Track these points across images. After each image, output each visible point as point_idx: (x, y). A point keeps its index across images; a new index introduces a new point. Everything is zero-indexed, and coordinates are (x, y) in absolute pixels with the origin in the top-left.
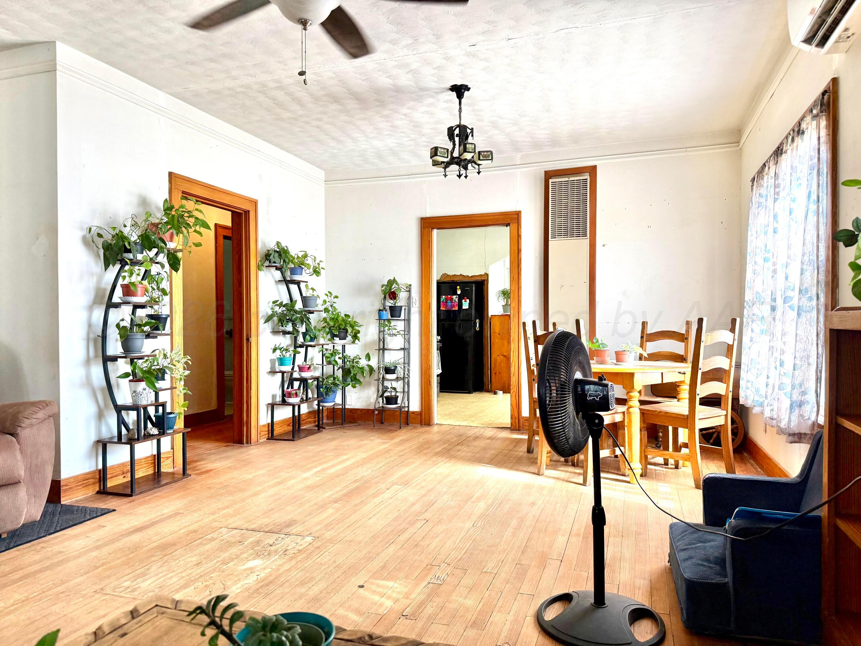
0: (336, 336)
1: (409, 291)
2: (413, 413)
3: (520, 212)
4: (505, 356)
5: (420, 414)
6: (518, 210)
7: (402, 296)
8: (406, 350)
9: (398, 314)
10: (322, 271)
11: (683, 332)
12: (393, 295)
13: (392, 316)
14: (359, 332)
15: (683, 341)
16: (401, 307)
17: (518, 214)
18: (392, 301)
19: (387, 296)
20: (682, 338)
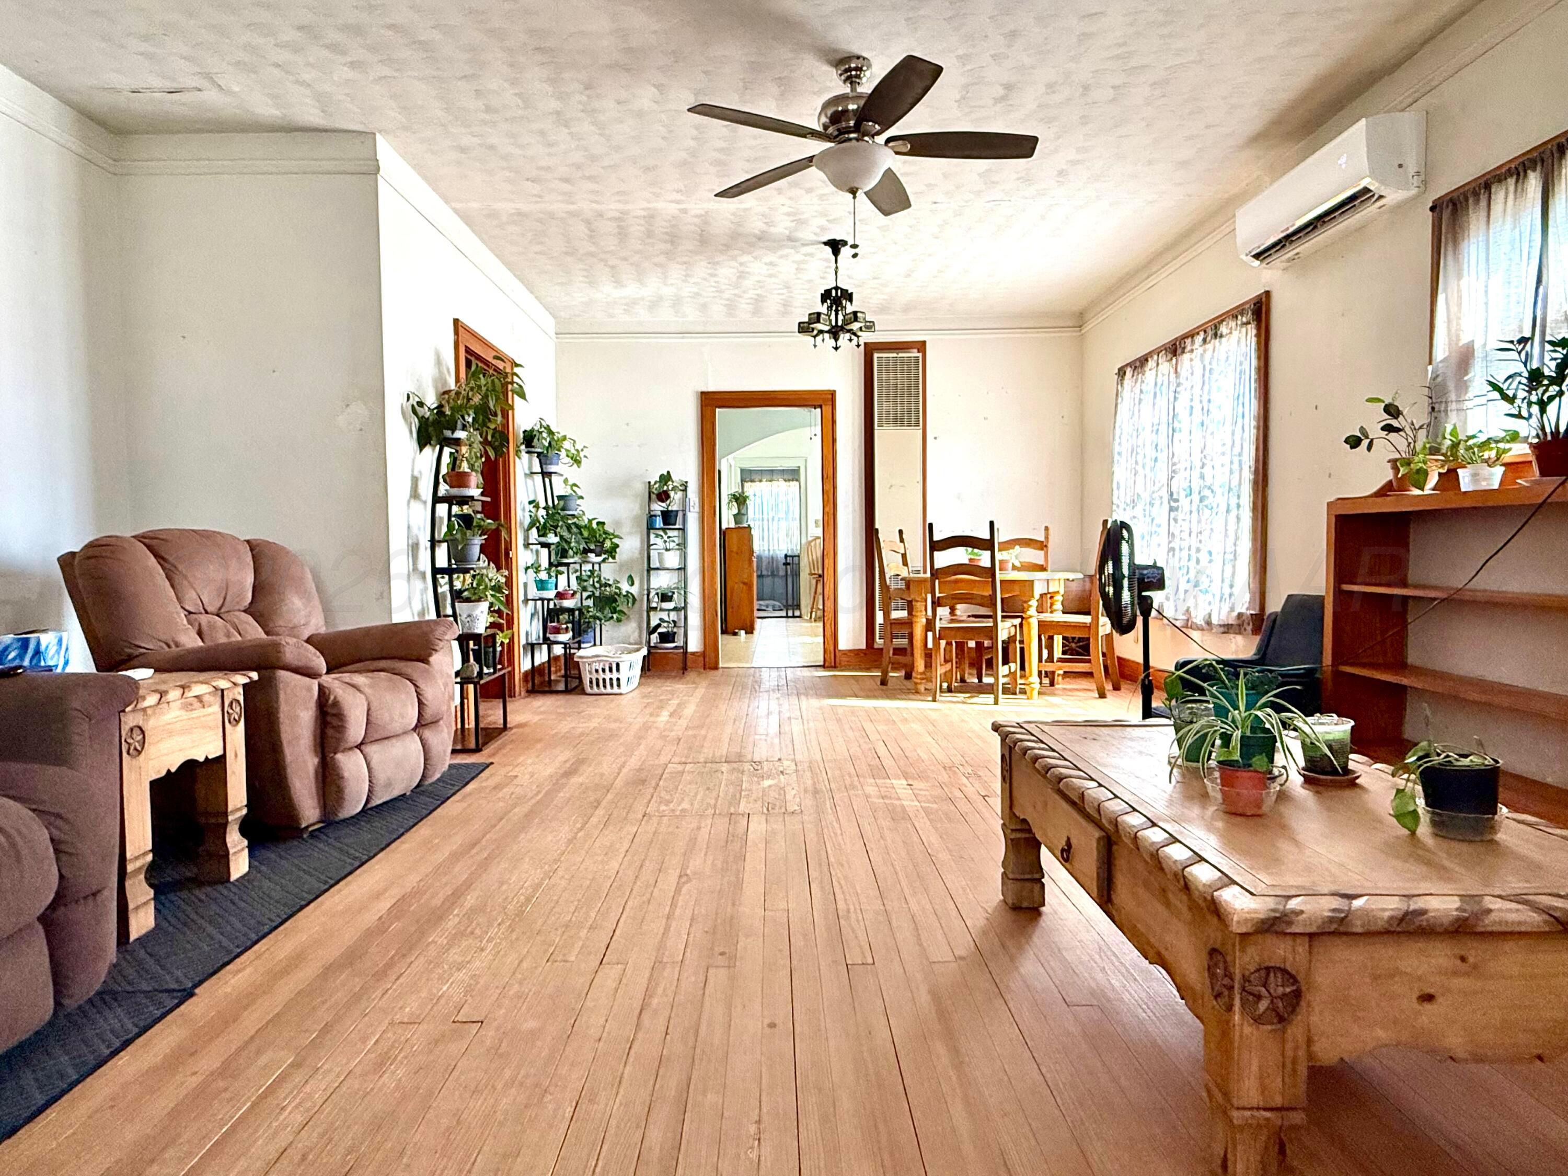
0: (591, 551)
1: (685, 490)
2: (693, 654)
3: (835, 391)
4: (745, 583)
5: (704, 654)
6: (832, 389)
7: (676, 496)
8: (683, 569)
9: (673, 522)
10: (584, 460)
11: (1042, 539)
12: (663, 496)
13: (665, 524)
14: (617, 546)
15: (1042, 549)
16: (677, 511)
17: (833, 394)
18: (664, 504)
19: (654, 497)
20: (1042, 546)
